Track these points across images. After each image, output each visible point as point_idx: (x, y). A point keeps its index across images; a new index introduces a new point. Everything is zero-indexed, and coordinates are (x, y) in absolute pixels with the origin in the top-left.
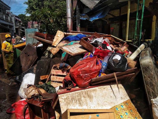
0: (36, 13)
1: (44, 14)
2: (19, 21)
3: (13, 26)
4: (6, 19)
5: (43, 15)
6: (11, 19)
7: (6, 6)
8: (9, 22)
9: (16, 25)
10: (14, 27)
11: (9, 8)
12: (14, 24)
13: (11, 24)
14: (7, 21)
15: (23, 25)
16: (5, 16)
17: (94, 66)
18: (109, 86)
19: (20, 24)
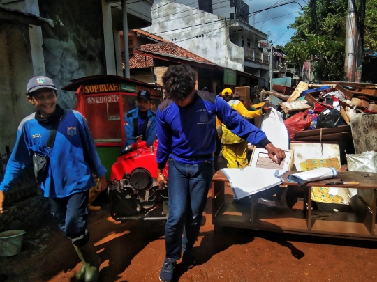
0: (298, 49)
1: (310, 49)
2: (282, 58)
3: (268, 71)
4: (256, 59)
5: (309, 51)
6: (266, 57)
7: (258, 34)
8: (260, 64)
9: (275, 68)
10: (271, 71)
11: (264, 37)
12: (271, 65)
13: (264, 67)
14: (258, 63)
15: (293, 64)
16: (255, 53)
17: (300, 120)
18: (320, 144)
19: (283, 65)
